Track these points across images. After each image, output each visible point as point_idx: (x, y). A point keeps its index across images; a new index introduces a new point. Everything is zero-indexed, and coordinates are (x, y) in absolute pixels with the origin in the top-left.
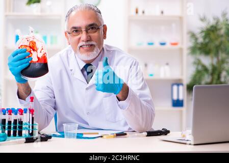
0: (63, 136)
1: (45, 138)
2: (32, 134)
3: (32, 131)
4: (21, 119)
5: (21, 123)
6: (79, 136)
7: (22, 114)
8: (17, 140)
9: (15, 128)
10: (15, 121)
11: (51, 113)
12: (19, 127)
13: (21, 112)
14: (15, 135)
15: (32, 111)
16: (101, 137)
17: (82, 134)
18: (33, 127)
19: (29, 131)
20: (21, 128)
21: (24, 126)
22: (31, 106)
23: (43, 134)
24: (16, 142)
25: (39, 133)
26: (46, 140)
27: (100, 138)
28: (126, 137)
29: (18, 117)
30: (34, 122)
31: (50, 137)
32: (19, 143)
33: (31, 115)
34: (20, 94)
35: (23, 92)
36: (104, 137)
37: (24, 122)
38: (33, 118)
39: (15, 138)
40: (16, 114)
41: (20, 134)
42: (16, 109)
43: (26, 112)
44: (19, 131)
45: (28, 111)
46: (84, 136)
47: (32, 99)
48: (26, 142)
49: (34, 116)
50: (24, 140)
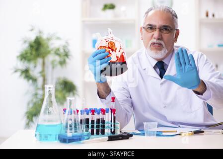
0: (144, 134)
1: (126, 136)
2: (114, 132)
3: (114, 130)
4: (103, 119)
5: (103, 122)
6: (159, 134)
7: (104, 114)
8: (100, 138)
9: (98, 127)
10: (98, 120)
11: (130, 111)
12: (101, 126)
13: (103, 111)
14: (98, 133)
15: (113, 111)
16: (180, 134)
17: (162, 132)
18: (114, 126)
19: (111, 130)
20: (103, 126)
21: (106, 125)
22: (112, 106)
23: (124, 133)
24: (99, 140)
25: (120, 132)
26: (128, 138)
27: (178, 136)
28: (203, 135)
29: (101, 116)
30: (116, 121)
31: (131, 135)
32: (102, 141)
33: (113, 114)
34: (100, 93)
35: (103, 92)
36: (183, 134)
37: (106, 122)
38: (114, 118)
39: (98, 136)
40: (99, 114)
41: (103, 133)
42: (98, 109)
43: (108, 112)
44: (101, 130)
45: (110, 111)
46: (163, 134)
47: (113, 99)
48: (108, 141)
49: (115, 115)
50: (107, 138)
